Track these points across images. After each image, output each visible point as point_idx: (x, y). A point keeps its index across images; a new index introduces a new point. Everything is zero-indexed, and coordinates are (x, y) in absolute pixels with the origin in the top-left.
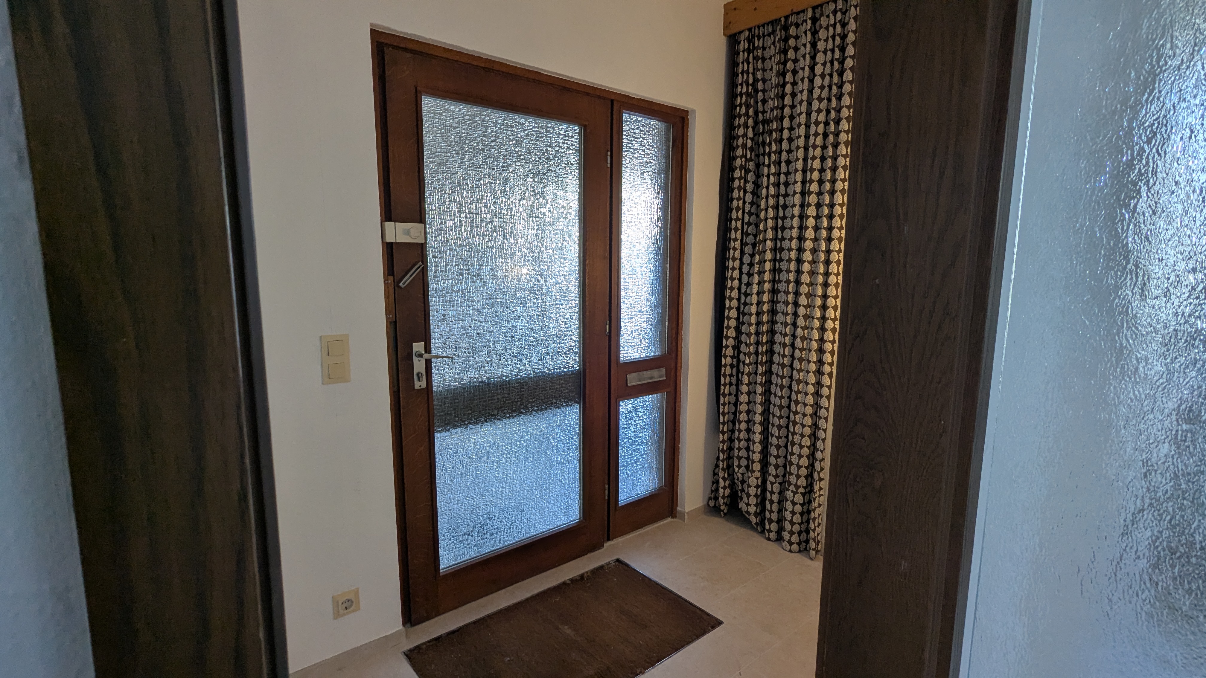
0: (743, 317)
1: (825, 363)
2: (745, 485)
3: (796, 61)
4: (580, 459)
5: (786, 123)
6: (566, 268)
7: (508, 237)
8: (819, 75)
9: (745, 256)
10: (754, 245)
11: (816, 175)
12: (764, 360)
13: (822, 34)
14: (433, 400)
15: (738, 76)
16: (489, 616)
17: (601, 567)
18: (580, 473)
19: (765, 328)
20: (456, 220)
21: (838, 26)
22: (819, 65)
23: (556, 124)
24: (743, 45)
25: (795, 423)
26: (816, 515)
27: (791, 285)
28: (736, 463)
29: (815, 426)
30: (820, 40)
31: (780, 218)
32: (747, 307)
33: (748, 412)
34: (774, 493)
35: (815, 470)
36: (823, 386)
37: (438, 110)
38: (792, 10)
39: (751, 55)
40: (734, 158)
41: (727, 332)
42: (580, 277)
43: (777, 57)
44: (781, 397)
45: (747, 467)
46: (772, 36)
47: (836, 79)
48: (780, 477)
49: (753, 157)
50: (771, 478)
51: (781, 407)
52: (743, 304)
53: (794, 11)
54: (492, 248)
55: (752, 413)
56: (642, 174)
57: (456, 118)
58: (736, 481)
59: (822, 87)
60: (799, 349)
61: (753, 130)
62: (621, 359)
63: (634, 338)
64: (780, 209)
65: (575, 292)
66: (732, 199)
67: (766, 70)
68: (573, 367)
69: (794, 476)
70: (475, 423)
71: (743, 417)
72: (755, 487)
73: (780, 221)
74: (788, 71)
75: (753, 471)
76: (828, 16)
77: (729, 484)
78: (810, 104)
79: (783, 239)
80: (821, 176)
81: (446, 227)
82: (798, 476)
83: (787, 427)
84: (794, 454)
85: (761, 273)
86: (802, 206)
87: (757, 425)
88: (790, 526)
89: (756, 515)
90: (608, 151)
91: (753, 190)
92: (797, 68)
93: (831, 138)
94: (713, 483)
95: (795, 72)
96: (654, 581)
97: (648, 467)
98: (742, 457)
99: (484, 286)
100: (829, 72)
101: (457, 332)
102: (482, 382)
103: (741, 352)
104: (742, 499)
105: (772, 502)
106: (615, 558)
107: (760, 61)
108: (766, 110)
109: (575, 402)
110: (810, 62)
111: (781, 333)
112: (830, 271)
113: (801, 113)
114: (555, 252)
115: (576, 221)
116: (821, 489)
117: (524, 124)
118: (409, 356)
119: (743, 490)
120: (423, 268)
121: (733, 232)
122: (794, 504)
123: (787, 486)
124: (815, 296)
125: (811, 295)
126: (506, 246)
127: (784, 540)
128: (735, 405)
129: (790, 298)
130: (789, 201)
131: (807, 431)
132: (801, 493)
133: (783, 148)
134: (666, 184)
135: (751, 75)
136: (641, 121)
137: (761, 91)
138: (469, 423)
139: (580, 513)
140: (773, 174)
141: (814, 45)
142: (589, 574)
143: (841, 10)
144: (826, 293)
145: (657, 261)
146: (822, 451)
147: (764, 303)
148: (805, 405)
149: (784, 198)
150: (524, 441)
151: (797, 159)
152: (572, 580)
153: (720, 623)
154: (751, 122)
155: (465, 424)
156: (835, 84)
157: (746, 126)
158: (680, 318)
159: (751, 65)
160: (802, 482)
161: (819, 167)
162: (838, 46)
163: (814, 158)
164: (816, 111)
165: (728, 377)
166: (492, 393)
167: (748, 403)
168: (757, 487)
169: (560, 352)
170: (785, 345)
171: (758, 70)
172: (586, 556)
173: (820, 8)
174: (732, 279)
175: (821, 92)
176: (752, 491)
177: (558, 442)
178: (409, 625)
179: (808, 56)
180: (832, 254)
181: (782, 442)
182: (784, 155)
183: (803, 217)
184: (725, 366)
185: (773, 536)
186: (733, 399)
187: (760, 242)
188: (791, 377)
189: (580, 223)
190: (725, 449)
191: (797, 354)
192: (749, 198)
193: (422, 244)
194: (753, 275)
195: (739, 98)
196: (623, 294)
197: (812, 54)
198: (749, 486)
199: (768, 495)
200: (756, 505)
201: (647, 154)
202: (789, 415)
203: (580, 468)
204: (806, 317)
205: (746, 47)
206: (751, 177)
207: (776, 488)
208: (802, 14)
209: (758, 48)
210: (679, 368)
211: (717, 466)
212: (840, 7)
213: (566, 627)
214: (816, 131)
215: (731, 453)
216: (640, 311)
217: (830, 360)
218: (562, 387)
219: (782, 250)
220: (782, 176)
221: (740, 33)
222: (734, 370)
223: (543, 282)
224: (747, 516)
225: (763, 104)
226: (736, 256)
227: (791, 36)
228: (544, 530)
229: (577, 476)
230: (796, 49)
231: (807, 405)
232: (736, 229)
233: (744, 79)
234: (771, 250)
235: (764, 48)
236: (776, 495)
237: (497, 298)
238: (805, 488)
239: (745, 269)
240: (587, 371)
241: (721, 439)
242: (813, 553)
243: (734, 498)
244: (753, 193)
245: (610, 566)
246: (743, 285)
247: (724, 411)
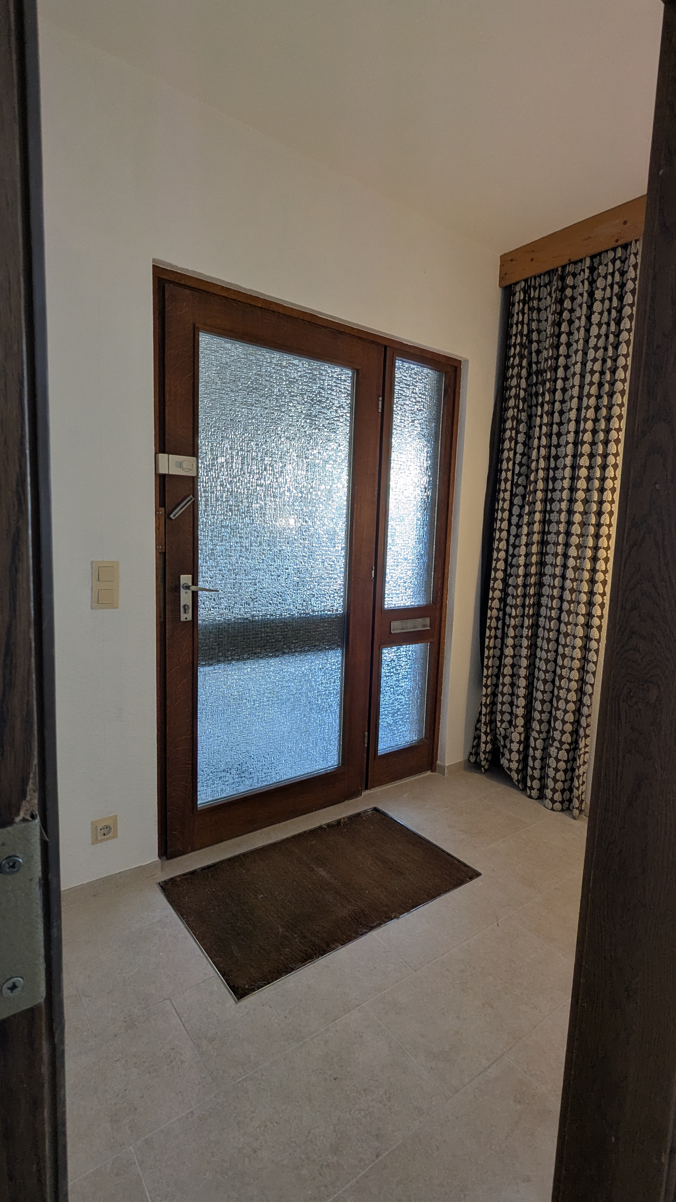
0: (511, 568)
1: (594, 616)
2: (508, 741)
3: (572, 311)
4: (341, 705)
5: (561, 373)
6: (334, 511)
7: (278, 476)
8: (596, 324)
9: (515, 507)
10: (524, 497)
11: (589, 425)
12: (531, 613)
13: (600, 283)
14: (198, 634)
15: (512, 326)
16: (244, 855)
17: (359, 815)
18: (340, 718)
19: (533, 580)
20: (228, 457)
21: (617, 274)
22: (596, 314)
23: (329, 367)
24: (519, 296)
25: (561, 677)
26: (581, 773)
27: (561, 536)
28: (499, 718)
29: (582, 681)
30: (597, 288)
31: (552, 469)
32: (515, 559)
33: (513, 666)
34: (537, 749)
35: (581, 726)
36: (591, 639)
37: (214, 347)
38: (570, 260)
39: (527, 305)
40: (507, 409)
41: (494, 584)
42: (347, 520)
43: (553, 307)
44: (547, 651)
45: (510, 722)
46: (548, 287)
47: (613, 327)
48: (544, 733)
49: (525, 408)
50: (535, 734)
51: (547, 661)
52: (511, 556)
53: (572, 260)
54: (261, 485)
55: (517, 667)
56: (413, 421)
57: (232, 356)
58: (498, 736)
59: (598, 337)
60: (568, 601)
61: (527, 381)
62: (386, 606)
63: (399, 586)
64: (552, 459)
65: (342, 535)
66: (503, 450)
67: (541, 321)
68: (337, 610)
69: (558, 731)
70: (238, 660)
71: (507, 671)
72: (517, 743)
73: (551, 472)
74: (564, 321)
75: (516, 726)
76: (606, 265)
77: (491, 739)
78: (585, 354)
79: (554, 490)
80: (595, 426)
81: (217, 463)
82: (563, 732)
83: (553, 682)
84: (559, 709)
85: (530, 524)
86: (574, 456)
87: (522, 679)
88: (552, 783)
89: (518, 771)
90: (380, 396)
91: (525, 441)
92: (573, 318)
93: (607, 387)
94: (475, 738)
95: (571, 322)
96: (411, 831)
97: (408, 718)
98: (505, 712)
99: (253, 523)
100: (606, 320)
101: (224, 567)
102: (247, 619)
103: (508, 605)
104: (503, 755)
105: (534, 758)
106: (372, 806)
107: (535, 312)
108: (540, 361)
109: (338, 646)
110: (587, 312)
111: (549, 586)
112: (602, 522)
113: (576, 363)
114: (323, 494)
115: (345, 464)
116: (586, 746)
117: (298, 366)
118: (177, 588)
119: (505, 746)
120: (194, 502)
121: (503, 483)
122: (558, 760)
123: (551, 742)
124: (586, 547)
125: (582, 547)
126: (275, 485)
127: (546, 798)
128: (500, 658)
129: (560, 549)
130: (561, 451)
131: (574, 685)
132: (566, 750)
133: (556, 398)
134: (436, 433)
135: (525, 326)
136: (414, 369)
137: (536, 341)
138: (233, 659)
139: (339, 759)
140: (545, 424)
141: (591, 294)
142: (346, 820)
143: (620, 258)
144: (597, 545)
145: (424, 510)
146: (588, 707)
147: (533, 554)
148: (573, 659)
149: (556, 449)
150: (286, 681)
151: (571, 409)
152: (329, 825)
153: (478, 874)
154: (524, 372)
155: (228, 660)
156: (612, 333)
157: (519, 376)
158: (446, 567)
159: (526, 316)
160: (567, 738)
161: (593, 417)
162: (616, 295)
163: (588, 408)
164: (591, 361)
165: (493, 630)
166: (256, 631)
167: (514, 657)
168: (520, 742)
169: (325, 594)
170: (552, 598)
171: (533, 320)
172: (343, 804)
173: (598, 257)
174: (501, 531)
175: (597, 342)
176: (515, 747)
177: (319, 685)
178: (164, 858)
179: (584, 306)
180: (605, 504)
181: (547, 697)
182: (557, 406)
183: (574, 467)
184: (491, 618)
185: (535, 793)
186: (498, 653)
187: (531, 492)
188: (558, 631)
189: (349, 467)
190: (488, 703)
191: (566, 606)
192: (520, 448)
193: (193, 477)
194: (521, 526)
195: (513, 349)
196: (389, 541)
197: (589, 304)
198: (512, 742)
199: (531, 751)
200: (518, 761)
201: (419, 402)
202: (555, 669)
203: (340, 713)
204: (576, 569)
205: (522, 298)
206: (522, 427)
207: (539, 744)
208: (580, 264)
209: (534, 298)
210: (443, 619)
211: (479, 721)
212: (620, 255)
213: (320, 869)
214: (591, 381)
215: (495, 707)
216: (406, 559)
217: (599, 613)
218: (326, 630)
219: (552, 500)
220: (555, 426)
221: (516, 283)
222: (500, 623)
223: (310, 523)
224: (509, 772)
225: (538, 355)
226: (505, 507)
227: (568, 286)
228: (302, 773)
229: (338, 721)
230: (573, 299)
231: (575, 659)
232: (506, 480)
233: (519, 330)
234: (541, 501)
235: (540, 299)
236: (539, 751)
237: (264, 536)
238: (570, 744)
239: (514, 520)
240: (351, 615)
241: (484, 692)
242: (576, 812)
243: (496, 754)
244: (525, 444)
245: (366, 814)
246: (511, 536)
247: (488, 664)
